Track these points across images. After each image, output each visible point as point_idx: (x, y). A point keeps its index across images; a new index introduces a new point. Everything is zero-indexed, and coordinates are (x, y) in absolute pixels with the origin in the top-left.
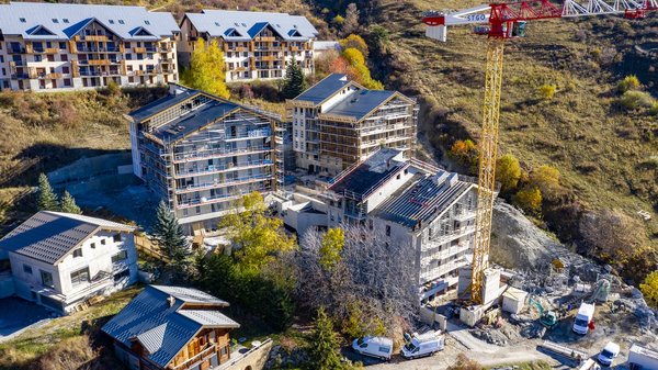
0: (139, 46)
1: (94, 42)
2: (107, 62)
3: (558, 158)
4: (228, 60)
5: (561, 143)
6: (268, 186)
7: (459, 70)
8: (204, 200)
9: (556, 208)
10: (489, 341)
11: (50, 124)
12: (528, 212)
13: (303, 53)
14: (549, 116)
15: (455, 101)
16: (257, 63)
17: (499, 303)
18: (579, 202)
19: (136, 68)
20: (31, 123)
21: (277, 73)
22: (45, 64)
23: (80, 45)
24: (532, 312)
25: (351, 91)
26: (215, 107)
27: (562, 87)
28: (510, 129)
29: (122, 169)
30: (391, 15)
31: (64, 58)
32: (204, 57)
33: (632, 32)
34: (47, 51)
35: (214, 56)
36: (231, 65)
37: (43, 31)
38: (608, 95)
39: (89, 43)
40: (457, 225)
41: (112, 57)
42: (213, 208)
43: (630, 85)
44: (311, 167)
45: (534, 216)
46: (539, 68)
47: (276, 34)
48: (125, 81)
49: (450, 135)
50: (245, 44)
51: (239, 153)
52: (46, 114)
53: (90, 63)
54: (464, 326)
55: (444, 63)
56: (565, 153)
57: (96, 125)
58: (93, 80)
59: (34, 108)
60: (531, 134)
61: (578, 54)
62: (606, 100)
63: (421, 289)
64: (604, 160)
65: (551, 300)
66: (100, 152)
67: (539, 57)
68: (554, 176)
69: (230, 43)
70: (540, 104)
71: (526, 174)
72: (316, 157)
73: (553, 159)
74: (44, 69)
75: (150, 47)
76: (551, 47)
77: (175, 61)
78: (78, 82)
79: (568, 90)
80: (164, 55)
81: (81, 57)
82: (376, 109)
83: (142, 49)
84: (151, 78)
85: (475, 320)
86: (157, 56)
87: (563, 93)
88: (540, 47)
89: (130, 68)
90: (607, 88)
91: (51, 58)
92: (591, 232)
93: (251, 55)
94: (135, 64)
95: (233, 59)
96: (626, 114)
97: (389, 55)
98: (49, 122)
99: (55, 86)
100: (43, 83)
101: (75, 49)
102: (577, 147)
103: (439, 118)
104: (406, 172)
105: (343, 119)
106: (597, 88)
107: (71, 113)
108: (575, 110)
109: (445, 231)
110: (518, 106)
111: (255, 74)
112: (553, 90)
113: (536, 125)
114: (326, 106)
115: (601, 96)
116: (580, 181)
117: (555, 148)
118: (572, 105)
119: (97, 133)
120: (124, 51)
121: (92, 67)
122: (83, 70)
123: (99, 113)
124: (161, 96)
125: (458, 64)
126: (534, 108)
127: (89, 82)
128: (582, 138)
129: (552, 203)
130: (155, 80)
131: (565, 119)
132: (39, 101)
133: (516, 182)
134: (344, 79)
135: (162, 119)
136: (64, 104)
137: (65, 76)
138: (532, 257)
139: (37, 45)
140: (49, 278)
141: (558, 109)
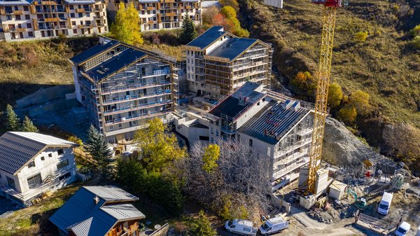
0: (80, 8)
1: (48, 6)
2: (58, 19)
3: (368, 85)
4: (141, 16)
5: (370, 74)
6: (168, 108)
7: (301, 21)
8: (124, 119)
9: (366, 121)
10: (320, 220)
11: (18, 65)
12: (347, 124)
13: (194, 10)
14: (362, 55)
15: (297, 44)
16: (162, 18)
17: (327, 192)
18: (382, 117)
19: (78, 23)
21: (176, 25)
22: (14, 21)
23: (38, 8)
24: (349, 198)
25: (226, 39)
26: (130, 55)
27: (372, 33)
28: (335, 64)
29: (69, 96)
31: (27, 17)
32: (124, 15)
34: (15, 12)
35: (132, 15)
36: (144, 19)
38: (403, 39)
39: (45, 6)
40: (299, 138)
41: (61, 16)
42: (131, 124)
43: (418, 31)
44: (199, 91)
45: (351, 126)
46: (357, 19)
48: (71, 34)
49: (294, 68)
50: (154, 5)
51: (147, 87)
52: (15, 58)
53: (46, 20)
54: (303, 209)
55: (291, 16)
56: (374, 81)
57: (50, 65)
58: (49, 32)
59: (7, 53)
60: (349, 68)
61: (383, 9)
62: (402, 43)
63: (273, 183)
64: (400, 86)
65: (363, 188)
66: (53, 85)
67: (355, 11)
68: (365, 97)
70: (357, 46)
71: (346, 97)
72: (202, 85)
73: (365, 85)
74: (13, 26)
75: (87, 8)
76: (365, 4)
77: (105, 18)
79: (376, 35)
80: (98, 14)
81: (39, 16)
82: (243, 53)
83: (82, 10)
84: (89, 30)
85: (311, 205)
86: (92, 15)
87: (372, 37)
88: (357, 4)
89: (74, 23)
90: (402, 34)
91: (18, 17)
92: (390, 139)
93: (158, 12)
94: (78, 21)
95: (146, 16)
96: (415, 53)
97: (253, 10)
98: (17, 63)
99: (22, 37)
100: (13, 35)
101: (35, 10)
102: (381, 77)
103: (288, 55)
104: (264, 100)
105: (220, 59)
106: (395, 34)
107: (32, 57)
108: (380, 50)
109: (291, 142)
110: (341, 47)
111: (161, 25)
112: (366, 35)
113: (353, 61)
114: (209, 50)
115: (398, 40)
116: (383, 101)
117: (367, 77)
118: (378, 47)
119: (49, 70)
120: (69, 11)
121: (47, 24)
122: (41, 26)
123: (52, 56)
125: (301, 17)
126: (352, 48)
127: (46, 33)
128: (385, 70)
129: (364, 117)
130: (92, 31)
131: (374, 56)
132: (10, 48)
133: (339, 102)
134: (222, 30)
136: (28, 50)
137: (27, 30)
138: (350, 158)
139: (8, 9)
141: (369, 49)
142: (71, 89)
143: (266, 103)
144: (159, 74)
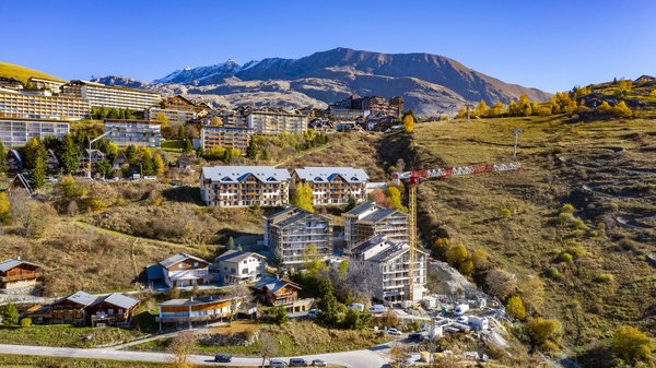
0: (270, 186)
1: (250, 184)
2: (254, 194)
3: (496, 249)
4: (314, 193)
5: (503, 242)
6: (325, 251)
7: (457, 200)
8: (295, 254)
9: (481, 272)
11: (229, 221)
12: (463, 272)
13: (360, 190)
14: (503, 227)
15: (447, 218)
16: (332, 195)
17: (422, 302)
18: (495, 270)
19: (268, 197)
20: (220, 220)
21: (343, 201)
22: (227, 194)
23: (243, 186)
24: (437, 308)
25: (376, 210)
26: (303, 213)
27: (520, 210)
28: (475, 233)
29: (259, 242)
30: (425, 166)
31: (236, 191)
32: (301, 192)
33: (586, 176)
34: (229, 188)
35: (307, 191)
36: (317, 196)
37: (229, 179)
38: (548, 216)
39: (247, 185)
41: (257, 191)
42: (298, 258)
43: (567, 210)
46: (511, 199)
47: (343, 180)
48: (262, 204)
50: (325, 185)
51: (312, 234)
52: (227, 217)
53: (247, 194)
55: (450, 196)
56: (503, 246)
57: (248, 223)
59: (222, 214)
60: (487, 237)
61: (542, 190)
62: (547, 219)
63: (385, 292)
64: (524, 251)
66: (250, 234)
67: (514, 192)
68: (483, 254)
69: (317, 185)
70: (501, 220)
71: (470, 255)
74: (226, 197)
75: (275, 186)
76: (525, 186)
77: (287, 194)
78: (241, 203)
79: (524, 212)
80: (282, 191)
81: (243, 191)
82: (385, 218)
83: (272, 187)
84: (275, 202)
85: (407, 306)
86: (278, 191)
87: (519, 214)
88: (518, 186)
89: (265, 197)
90: (552, 211)
91: (230, 191)
93: (328, 191)
94: (268, 195)
95: (319, 193)
96: (554, 227)
99: (230, 204)
100: (225, 203)
101: (241, 187)
102: (511, 244)
103: (436, 226)
104: (386, 243)
105: (368, 222)
106: (545, 211)
107: (238, 217)
108: (522, 224)
109: (398, 267)
110: (486, 221)
113: (493, 231)
114: (361, 216)
115: (544, 216)
116: (503, 261)
117: (498, 244)
118: (521, 221)
119: (248, 226)
120: (263, 188)
121: (247, 196)
122: (243, 198)
123: (250, 218)
124: (279, 209)
125: (458, 197)
126: (496, 222)
127: (246, 203)
128: (517, 239)
129: (480, 270)
130: (277, 203)
131: (513, 228)
132: (224, 211)
133: (463, 259)
134: (374, 203)
135: (278, 219)
136: (234, 213)
137: (235, 200)
139: (225, 185)
140: (234, 271)
141: (511, 223)
142: (261, 237)
143: (388, 246)
144: (320, 226)
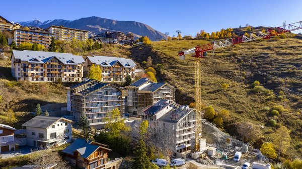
0: (70, 66)
1: (53, 65)
2: (57, 72)
3: (229, 109)
4: (102, 73)
5: (231, 104)
7: (191, 79)
8: (95, 117)
9: (229, 125)
10: (202, 163)
11: (36, 93)
12: (217, 126)
13: (131, 72)
14: (226, 95)
15: (190, 90)
16: (113, 75)
17: (206, 152)
18: (237, 123)
19: (68, 75)
20: (28, 92)
21: (121, 79)
22: (35, 72)
23: (48, 65)
24: (218, 155)
25: (150, 83)
27: (231, 85)
28: (211, 99)
29: (63, 109)
30: (165, 61)
31: (42, 70)
32: (94, 71)
33: (257, 66)
34: (36, 67)
35: (98, 71)
36: (104, 75)
37: (36, 60)
38: (248, 88)
39: (51, 65)
40: (189, 124)
41: (59, 70)
42: (98, 121)
43: (256, 84)
44: (135, 112)
45: (221, 128)
46: (222, 79)
47: (121, 65)
48: (63, 80)
49: (188, 101)
50: (109, 68)
52: (34, 89)
53: (51, 72)
54: (193, 159)
55: (186, 77)
56: (232, 107)
57: (53, 94)
58: (51, 78)
59: (30, 86)
60: (219, 101)
61: (237, 74)
62: (248, 90)
63: (177, 146)
64: (247, 109)
65: (226, 153)
66: (54, 103)
67: (222, 75)
68: (228, 114)
69: (103, 67)
70: (223, 91)
71: (217, 113)
72: (136, 107)
73: (227, 109)
74: (34, 74)
75: (74, 67)
76: (227, 72)
77: (82, 73)
78: (46, 79)
79: (233, 86)
80: (78, 71)
81: (48, 70)
82: (159, 89)
83: (71, 68)
84: (73, 79)
85: (197, 157)
86: (76, 71)
87: (231, 87)
88: (223, 72)
89: (66, 75)
90: (248, 86)
91: (37, 70)
92: (241, 131)
93: (111, 72)
94: (68, 74)
95: (105, 73)
96: (255, 94)
97: (164, 74)
98: (35, 92)
99: (37, 80)
100: (33, 79)
101: (46, 67)
102: (237, 105)
103: (185, 95)
104: (170, 106)
105: (147, 92)
106: (244, 86)
107: (44, 89)
108: (236, 93)
109: (185, 125)
110: (214, 92)
111: (112, 79)
112: (227, 86)
113: (221, 98)
114: (140, 88)
115: (246, 88)
116: (238, 116)
117: (229, 105)
118: (235, 91)
119: (52, 96)
120: (64, 68)
121: (51, 74)
122: (48, 75)
123: (54, 90)
124: (77, 84)
125: (191, 78)
126: (220, 92)
127: (50, 79)
128: (239, 102)
129: (227, 123)
130: (75, 79)
131: (232, 96)
132: (31, 85)
133: (213, 116)
134: (147, 79)
135: (78, 90)
136: (41, 86)
137: (41, 77)
138: (219, 140)
139: (33, 65)
140: (42, 136)
141: (229, 92)
142: (65, 105)
144: (115, 94)
